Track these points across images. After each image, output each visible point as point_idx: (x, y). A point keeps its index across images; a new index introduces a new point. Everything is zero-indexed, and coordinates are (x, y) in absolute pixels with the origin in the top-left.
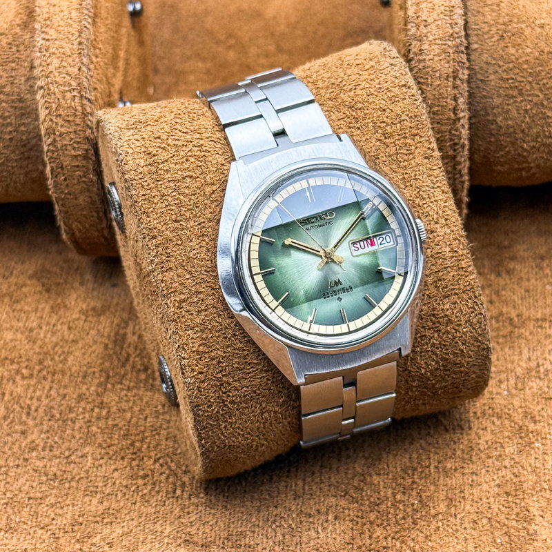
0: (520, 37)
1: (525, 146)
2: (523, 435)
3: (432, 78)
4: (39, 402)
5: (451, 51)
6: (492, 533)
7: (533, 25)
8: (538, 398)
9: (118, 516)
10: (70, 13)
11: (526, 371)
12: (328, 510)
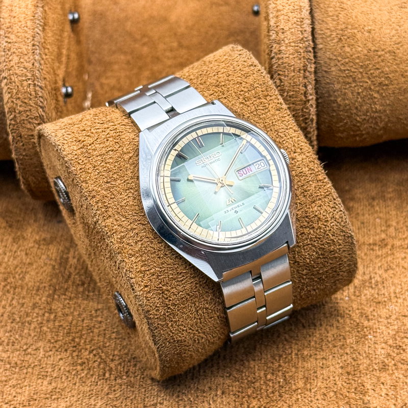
0: (353, 40)
1: (358, 119)
2: (359, 329)
3: (288, 71)
4: (4, 310)
5: (302, 51)
6: (337, 403)
7: (363, 30)
8: (370, 302)
9: (63, 393)
10: (26, 23)
11: (361, 283)
12: (217, 387)
